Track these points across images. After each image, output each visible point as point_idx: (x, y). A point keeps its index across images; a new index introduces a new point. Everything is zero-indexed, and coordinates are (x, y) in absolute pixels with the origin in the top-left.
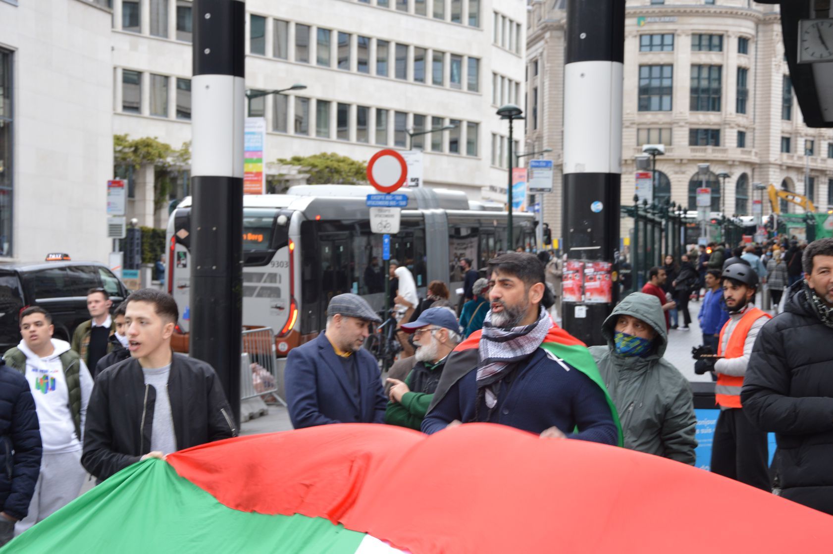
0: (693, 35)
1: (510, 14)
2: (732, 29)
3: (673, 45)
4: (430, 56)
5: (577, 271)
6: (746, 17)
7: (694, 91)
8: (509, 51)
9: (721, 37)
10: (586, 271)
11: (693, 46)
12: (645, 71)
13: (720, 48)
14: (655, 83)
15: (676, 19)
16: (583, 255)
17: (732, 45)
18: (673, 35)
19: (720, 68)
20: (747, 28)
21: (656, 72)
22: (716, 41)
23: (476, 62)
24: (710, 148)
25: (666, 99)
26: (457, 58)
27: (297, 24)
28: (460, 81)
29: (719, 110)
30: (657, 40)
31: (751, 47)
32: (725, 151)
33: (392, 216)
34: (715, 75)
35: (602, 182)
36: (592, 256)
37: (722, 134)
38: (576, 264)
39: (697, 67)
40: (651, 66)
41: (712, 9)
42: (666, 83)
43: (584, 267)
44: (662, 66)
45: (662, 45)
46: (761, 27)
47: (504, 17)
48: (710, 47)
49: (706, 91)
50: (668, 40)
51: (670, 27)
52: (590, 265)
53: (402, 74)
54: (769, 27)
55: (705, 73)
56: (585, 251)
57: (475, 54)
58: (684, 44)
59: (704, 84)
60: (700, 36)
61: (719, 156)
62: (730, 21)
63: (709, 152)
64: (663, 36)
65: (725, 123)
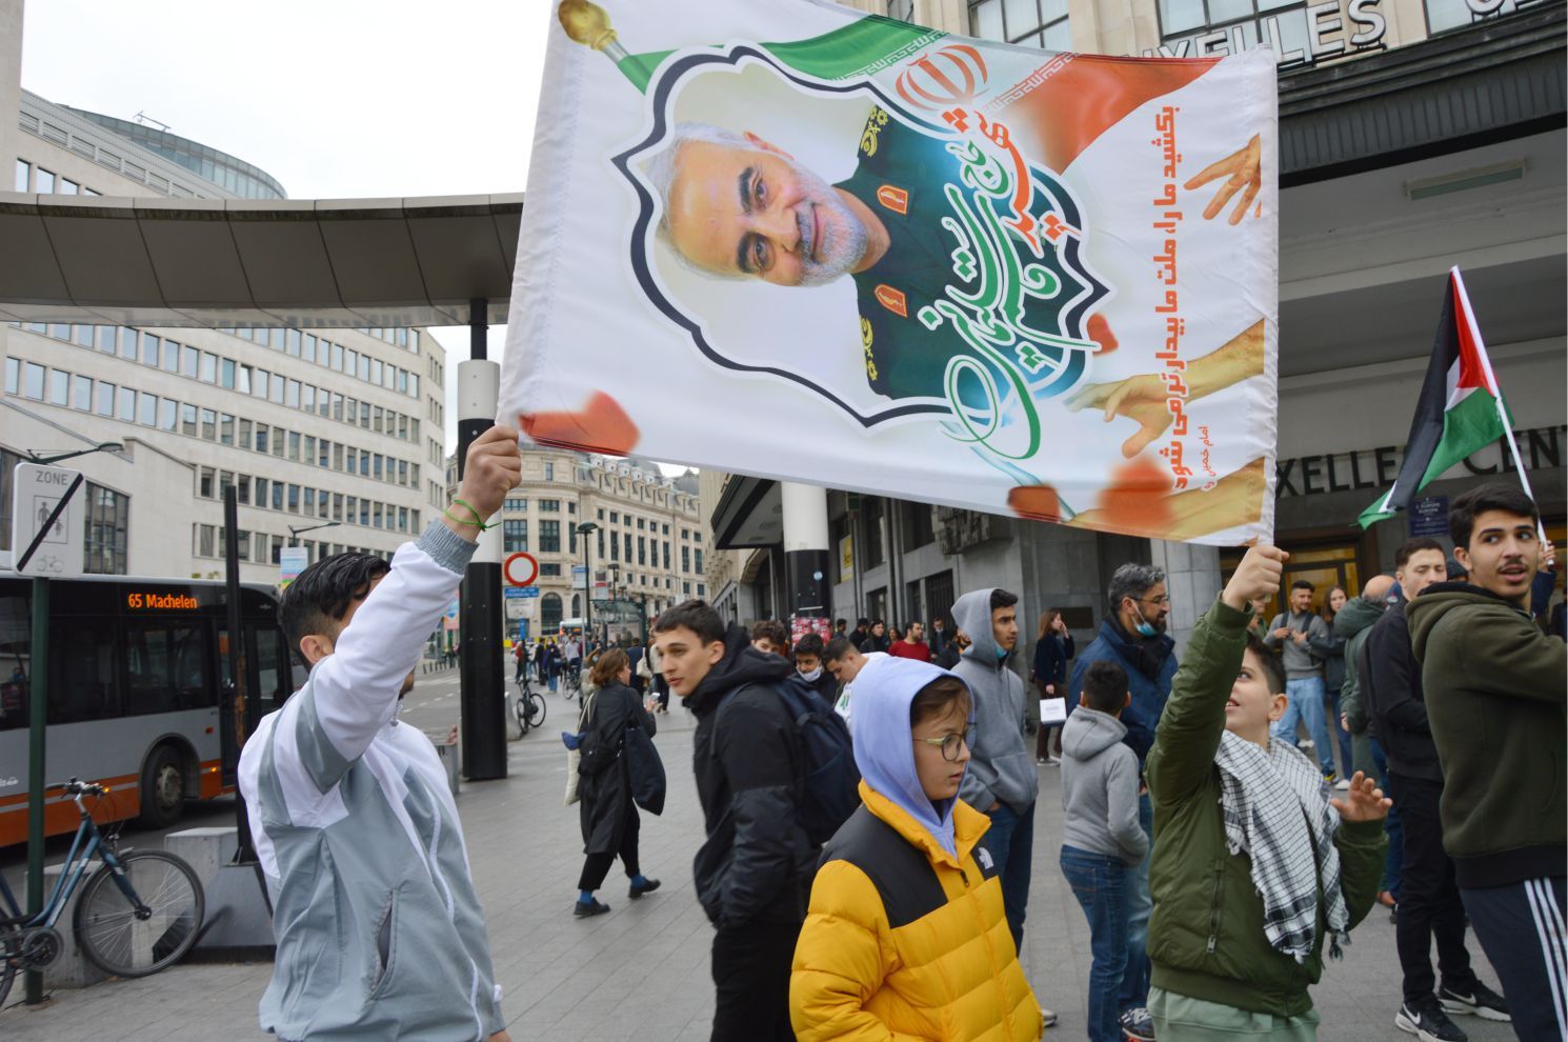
0: (540, 500)
1: (436, 480)
2: (564, 497)
3: (526, 507)
4: (385, 509)
5: (806, 626)
6: (573, 489)
7: (542, 538)
8: (435, 506)
9: (557, 502)
10: (814, 626)
11: (540, 507)
12: (508, 525)
13: (557, 509)
14: (516, 533)
15: (527, 489)
16: (811, 614)
17: (564, 507)
18: (526, 500)
19: (558, 522)
20: (574, 497)
21: (515, 525)
22: (554, 505)
23: (416, 513)
24: (554, 577)
25: (523, 543)
26: (403, 510)
27: (291, 485)
28: (406, 527)
29: (559, 550)
30: (515, 504)
31: (577, 509)
32: (564, 578)
33: (528, 605)
34: (555, 527)
35: (817, 558)
36: (816, 614)
37: (562, 567)
38: (805, 621)
39: (543, 522)
40: (512, 521)
41: (551, 484)
42: (523, 532)
43: (811, 623)
44: (519, 521)
45: (519, 507)
46: (582, 497)
47: (436, 486)
48: (551, 509)
49: (550, 538)
50: (522, 504)
51: (524, 495)
52: (816, 621)
53: (365, 521)
54: (587, 497)
55: (548, 526)
56: (812, 610)
57: (416, 507)
58: (533, 506)
59: (548, 534)
60: (544, 501)
61: (560, 582)
62: (563, 492)
63: (554, 580)
64: (519, 501)
65: (565, 560)
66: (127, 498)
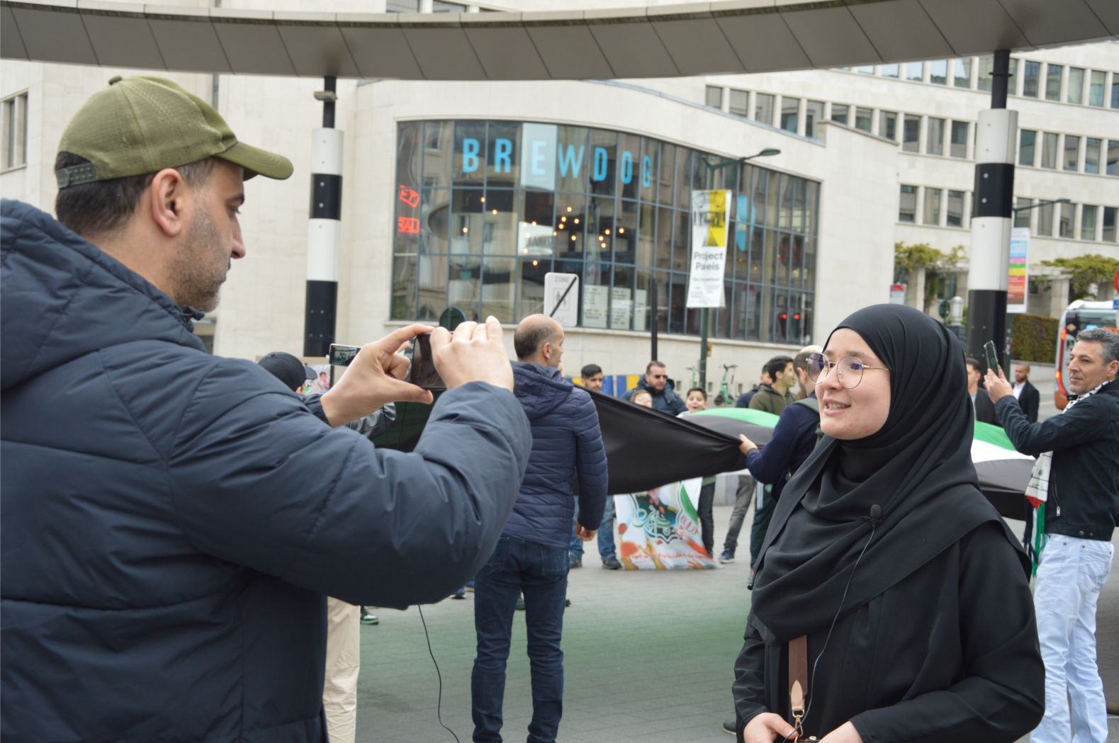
27: (1067, 136)
66: (819, 184)
